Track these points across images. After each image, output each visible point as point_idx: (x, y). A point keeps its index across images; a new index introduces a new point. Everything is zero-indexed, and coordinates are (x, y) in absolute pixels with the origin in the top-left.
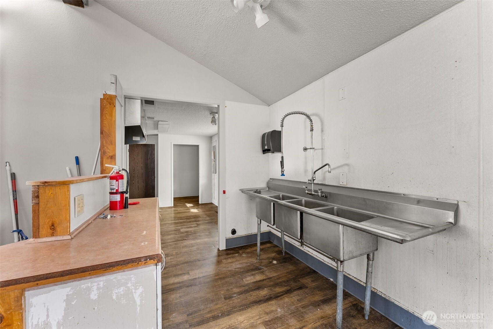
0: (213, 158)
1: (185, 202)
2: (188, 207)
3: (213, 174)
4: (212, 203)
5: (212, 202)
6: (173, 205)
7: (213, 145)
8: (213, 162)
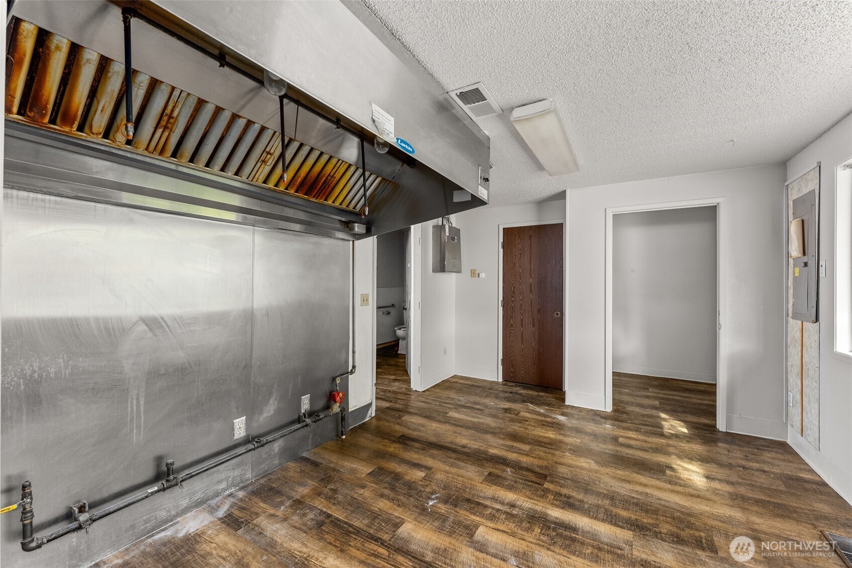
0: (795, 249)
1: (657, 403)
2: (662, 435)
3: (794, 325)
4: (783, 447)
5: (789, 442)
6: (609, 408)
7: (794, 195)
8: (794, 271)
